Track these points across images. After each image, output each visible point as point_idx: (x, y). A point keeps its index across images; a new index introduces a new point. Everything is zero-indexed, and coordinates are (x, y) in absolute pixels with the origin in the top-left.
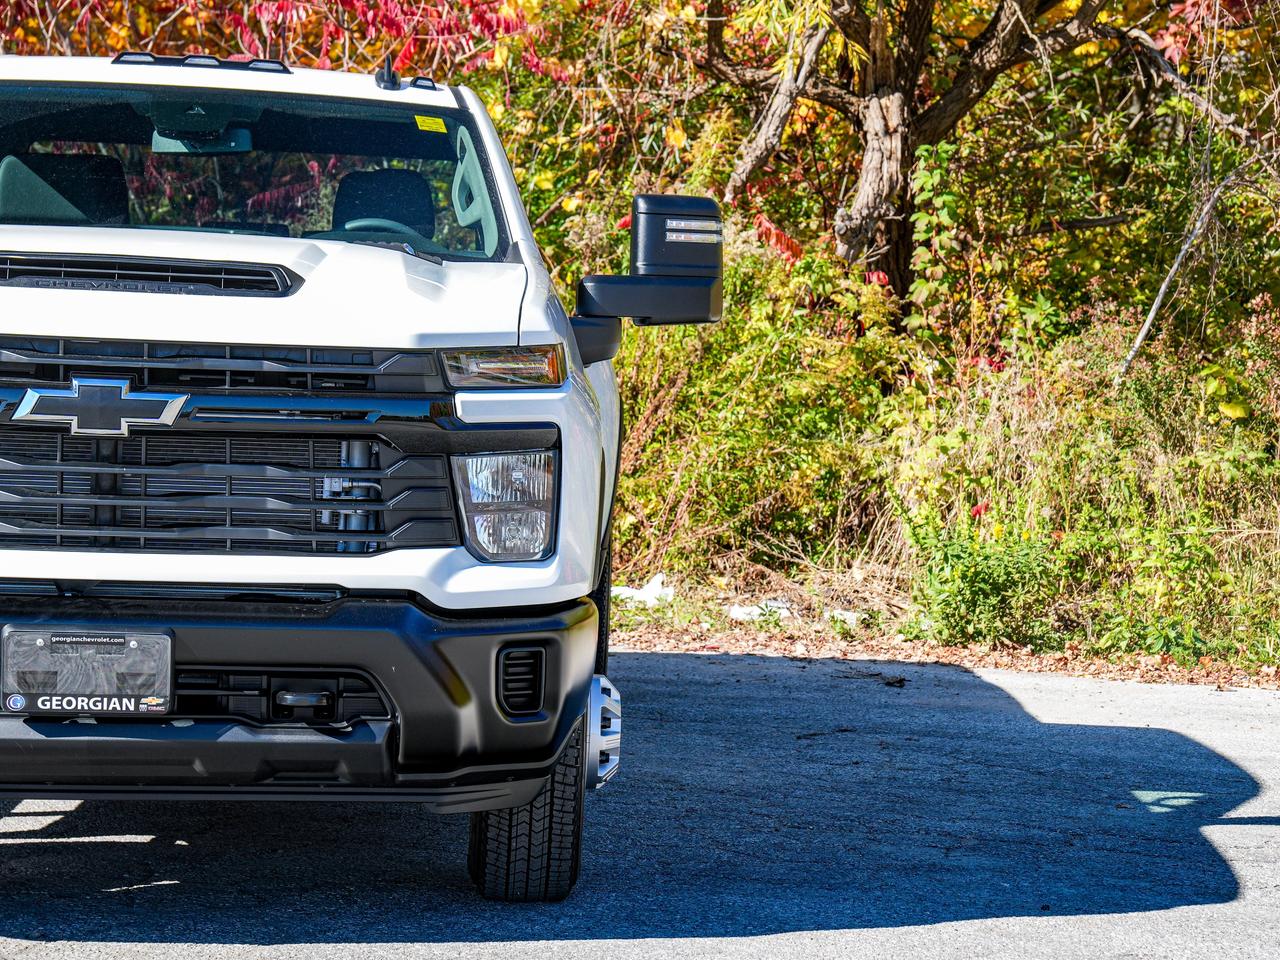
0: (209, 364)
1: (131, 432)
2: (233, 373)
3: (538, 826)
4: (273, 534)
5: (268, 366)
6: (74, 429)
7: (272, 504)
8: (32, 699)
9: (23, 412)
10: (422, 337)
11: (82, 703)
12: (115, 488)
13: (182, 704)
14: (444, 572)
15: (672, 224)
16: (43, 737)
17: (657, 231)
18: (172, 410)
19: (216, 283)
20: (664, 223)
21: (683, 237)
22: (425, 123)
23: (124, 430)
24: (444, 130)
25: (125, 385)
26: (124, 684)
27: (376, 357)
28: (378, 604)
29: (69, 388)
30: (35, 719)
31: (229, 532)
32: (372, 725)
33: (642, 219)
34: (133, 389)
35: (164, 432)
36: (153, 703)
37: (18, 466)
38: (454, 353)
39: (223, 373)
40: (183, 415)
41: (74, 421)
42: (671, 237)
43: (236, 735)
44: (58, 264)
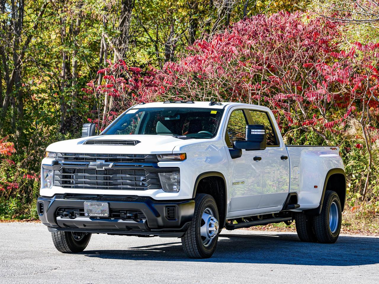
0: (118, 157)
1: (105, 169)
2: (122, 159)
4: (129, 187)
5: (127, 157)
6: (97, 169)
7: (128, 181)
8: (89, 214)
9: (89, 166)
10: (152, 152)
11: (96, 215)
13: (111, 215)
14: (156, 193)
16: (92, 221)
18: (111, 165)
19: (125, 144)
25: (104, 161)
26: (103, 211)
30: (92, 218)
31: (122, 186)
32: (143, 220)
34: (105, 162)
35: (109, 170)
36: (106, 215)
37: (89, 175)
38: (159, 155)
39: (120, 159)
41: (97, 167)
43: (121, 221)
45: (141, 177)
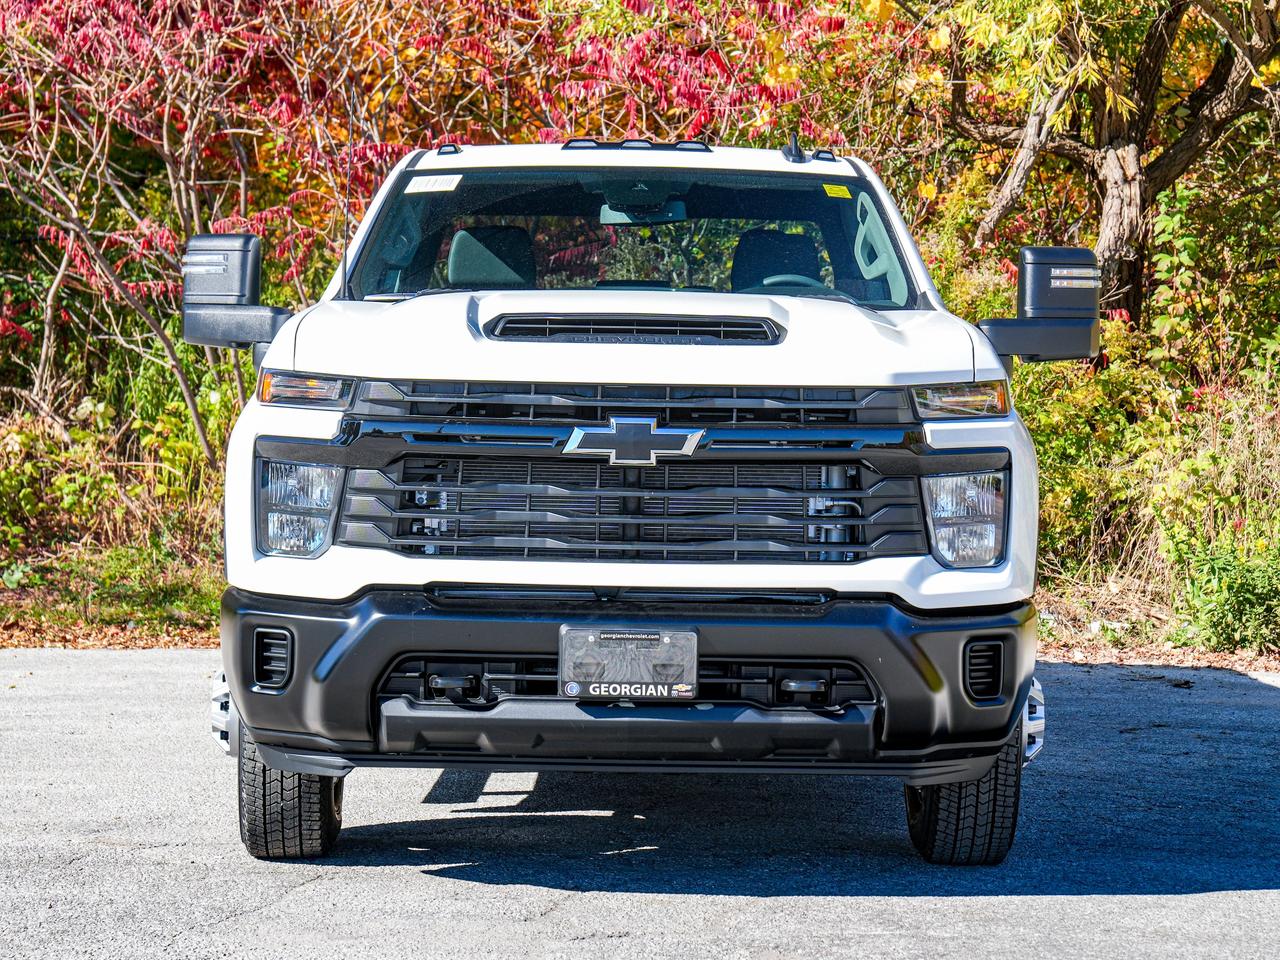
0: (719, 403)
1: (658, 462)
2: (740, 410)
3: (984, 798)
4: (773, 546)
5: (769, 404)
6: (613, 460)
7: (773, 520)
8: (585, 685)
9: (572, 446)
10: (897, 376)
11: (625, 690)
12: (639, 511)
13: (704, 691)
14: (918, 577)
15: (1055, 272)
16: (593, 718)
17: (1042, 279)
18: (692, 441)
19: (717, 334)
20: (1050, 271)
21: (1065, 284)
22: (833, 191)
23: (653, 461)
24: (849, 196)
25: (653, 422)
26: (661, 672)
27: (858, 395)
28: (864, 605)
29: (607, 426)
30: (586, 703)
31: (737, 545)
32: (859, 707)
33: (1029, 269)
34: (660, 426)
35: (684, 461)
36: (684, 689)
37: (566, 492)
38: (922, 389)
39: (730, 410)
40: (700, 447)
41: (613, 453)
42: (1055, 284)
43: (748, 717)
44: (587, 322)
45: (812, 500)
